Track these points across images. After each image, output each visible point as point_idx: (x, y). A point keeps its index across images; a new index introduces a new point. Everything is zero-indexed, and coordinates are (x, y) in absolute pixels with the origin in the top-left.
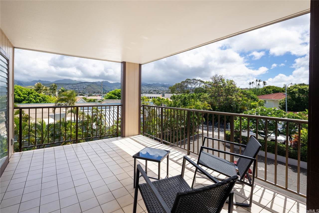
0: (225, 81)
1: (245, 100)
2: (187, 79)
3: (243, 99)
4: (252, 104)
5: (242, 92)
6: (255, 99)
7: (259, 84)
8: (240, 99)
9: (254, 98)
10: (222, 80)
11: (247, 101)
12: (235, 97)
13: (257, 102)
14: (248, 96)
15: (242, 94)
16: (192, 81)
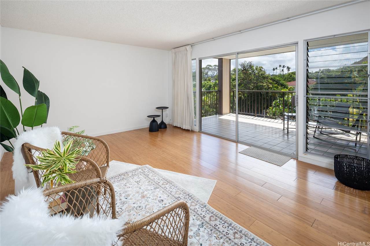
0: (254, 68)
1: (275, 87)
2: (207, 65)
3: (273, 86)
4: (283, 91)
5: (271, 79)
6: (285, 86)
7: (283, 70)
8: (271, 86)
9: (283, 85)
10: (251, 66)
11: (277, 88)
12: (266, 84)
13: (287, 89)
14: (277, 82)
15: (271, 81)
16: (214, 68)
